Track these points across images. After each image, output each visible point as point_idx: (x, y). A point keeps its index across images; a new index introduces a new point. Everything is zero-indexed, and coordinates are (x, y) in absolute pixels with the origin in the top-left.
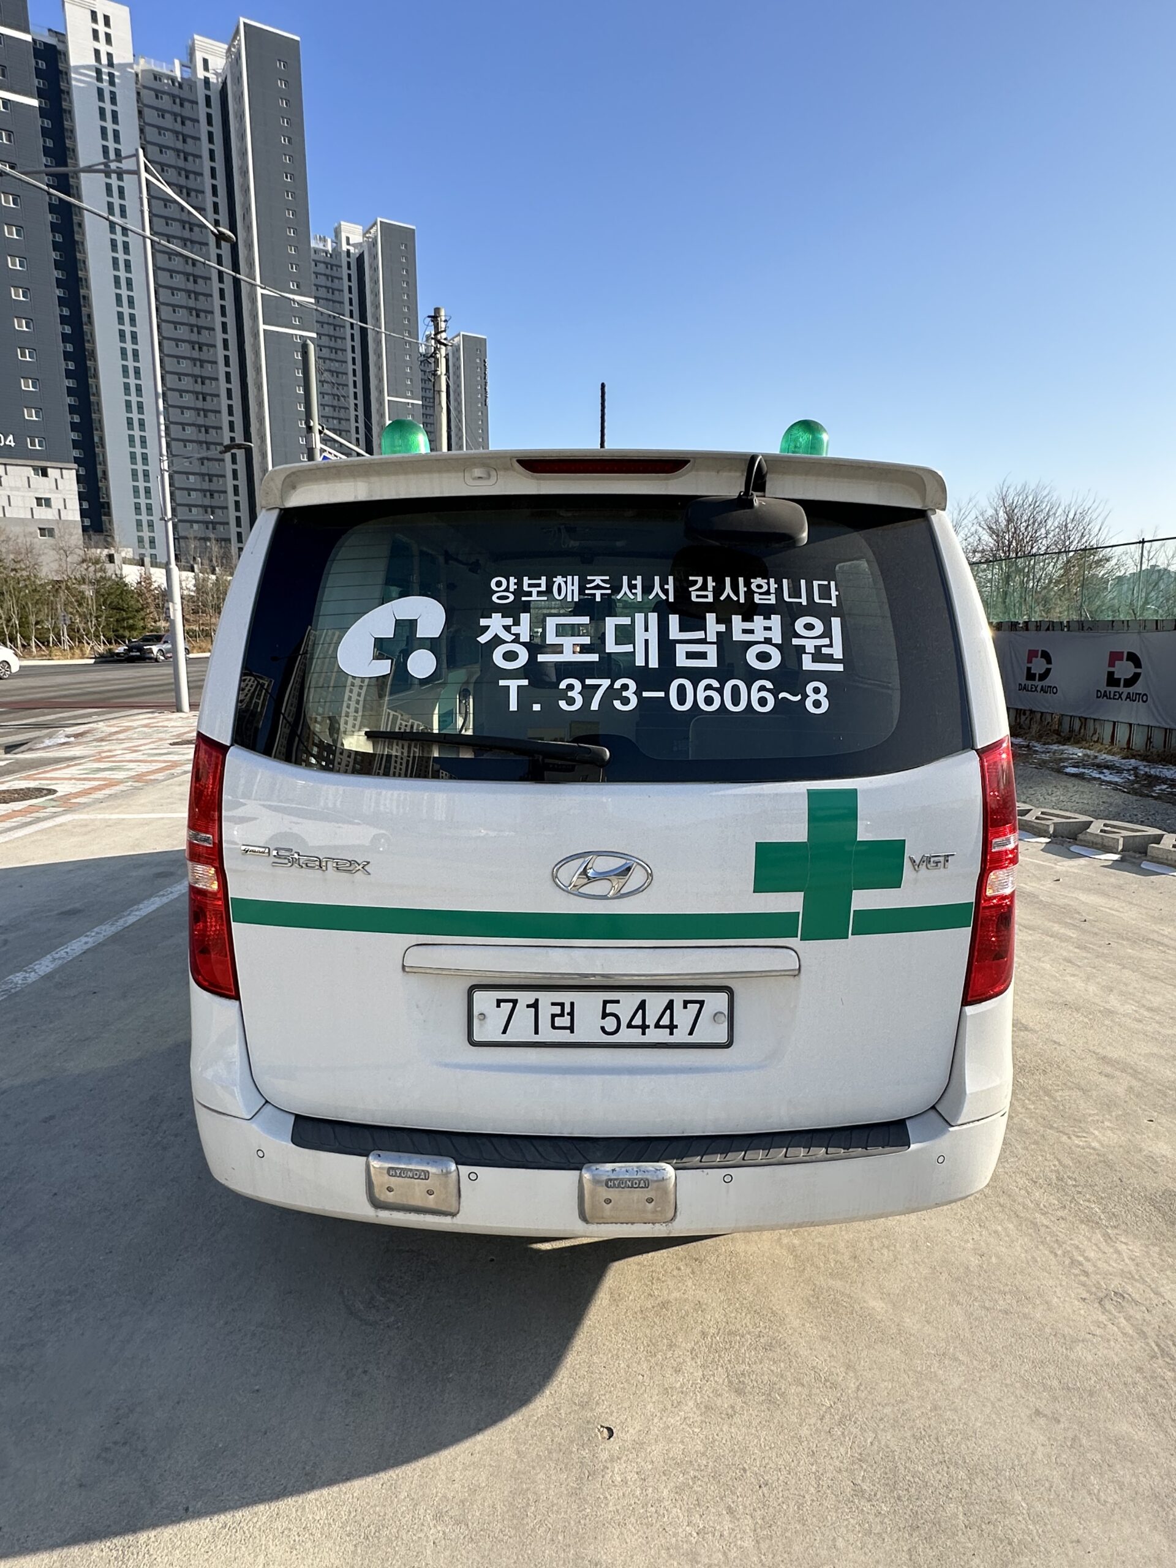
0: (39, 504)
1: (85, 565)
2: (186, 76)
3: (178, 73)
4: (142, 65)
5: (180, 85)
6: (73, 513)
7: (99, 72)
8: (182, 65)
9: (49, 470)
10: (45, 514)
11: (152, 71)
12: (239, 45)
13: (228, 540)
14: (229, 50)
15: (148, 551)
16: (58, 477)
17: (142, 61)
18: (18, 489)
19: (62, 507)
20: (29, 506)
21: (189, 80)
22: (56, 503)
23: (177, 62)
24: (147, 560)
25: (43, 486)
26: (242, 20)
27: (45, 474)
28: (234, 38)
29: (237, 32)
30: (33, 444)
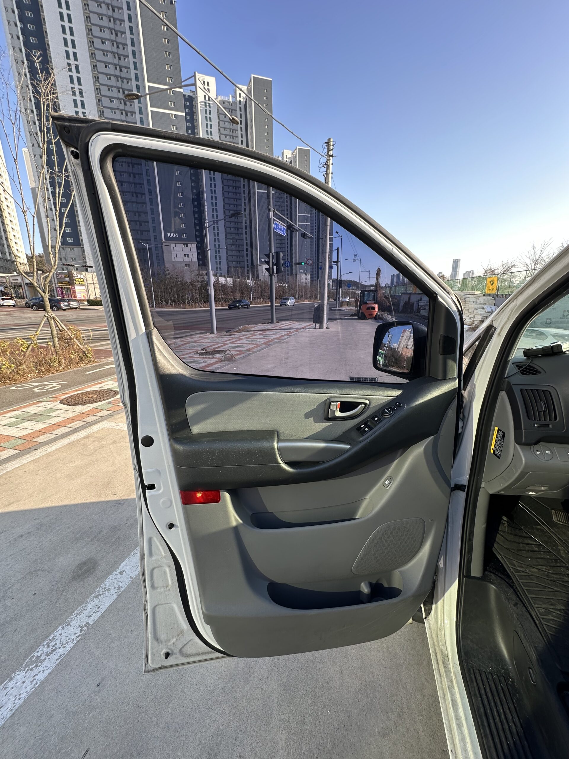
0: (185, 256)
1: (198, 277)
2: (233, 101)
3: (231, 100)
4: (220, 98)
5: (231, 105)
6: (195, 259)
7: (205, 103)
8: (232, 97)
9: (188, 245)
10: (187, 260)
11: (223, 100)
12: (251, 86)
13: (244, 267)
14: (248, 89)
15: (219, 272)
16: (191, 247)
17: (219, 97)
18: (179, 251)
19: (192, 257)
20: (182, 257)
21: (235, 102)
22: (190, 256)
23: (231, 96)
24: (218, 275)
25: (186, 250)
26: (252, 75)
27: (187, 246)
28: (250, 83)
29: (251, 81)
30: (183, 236)
